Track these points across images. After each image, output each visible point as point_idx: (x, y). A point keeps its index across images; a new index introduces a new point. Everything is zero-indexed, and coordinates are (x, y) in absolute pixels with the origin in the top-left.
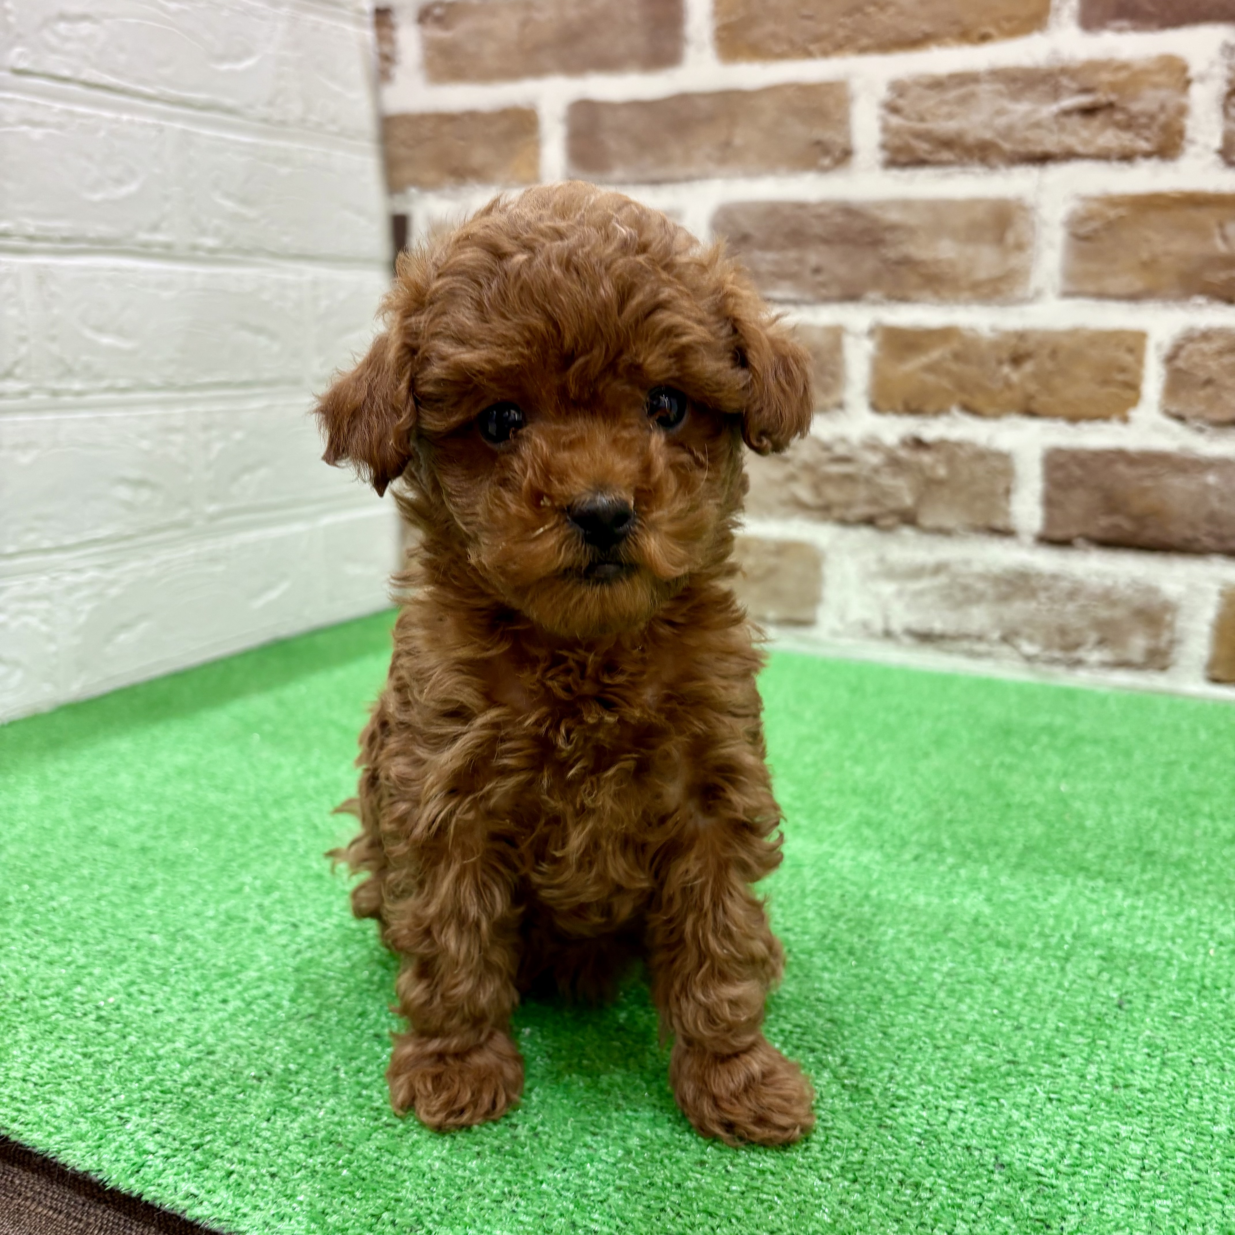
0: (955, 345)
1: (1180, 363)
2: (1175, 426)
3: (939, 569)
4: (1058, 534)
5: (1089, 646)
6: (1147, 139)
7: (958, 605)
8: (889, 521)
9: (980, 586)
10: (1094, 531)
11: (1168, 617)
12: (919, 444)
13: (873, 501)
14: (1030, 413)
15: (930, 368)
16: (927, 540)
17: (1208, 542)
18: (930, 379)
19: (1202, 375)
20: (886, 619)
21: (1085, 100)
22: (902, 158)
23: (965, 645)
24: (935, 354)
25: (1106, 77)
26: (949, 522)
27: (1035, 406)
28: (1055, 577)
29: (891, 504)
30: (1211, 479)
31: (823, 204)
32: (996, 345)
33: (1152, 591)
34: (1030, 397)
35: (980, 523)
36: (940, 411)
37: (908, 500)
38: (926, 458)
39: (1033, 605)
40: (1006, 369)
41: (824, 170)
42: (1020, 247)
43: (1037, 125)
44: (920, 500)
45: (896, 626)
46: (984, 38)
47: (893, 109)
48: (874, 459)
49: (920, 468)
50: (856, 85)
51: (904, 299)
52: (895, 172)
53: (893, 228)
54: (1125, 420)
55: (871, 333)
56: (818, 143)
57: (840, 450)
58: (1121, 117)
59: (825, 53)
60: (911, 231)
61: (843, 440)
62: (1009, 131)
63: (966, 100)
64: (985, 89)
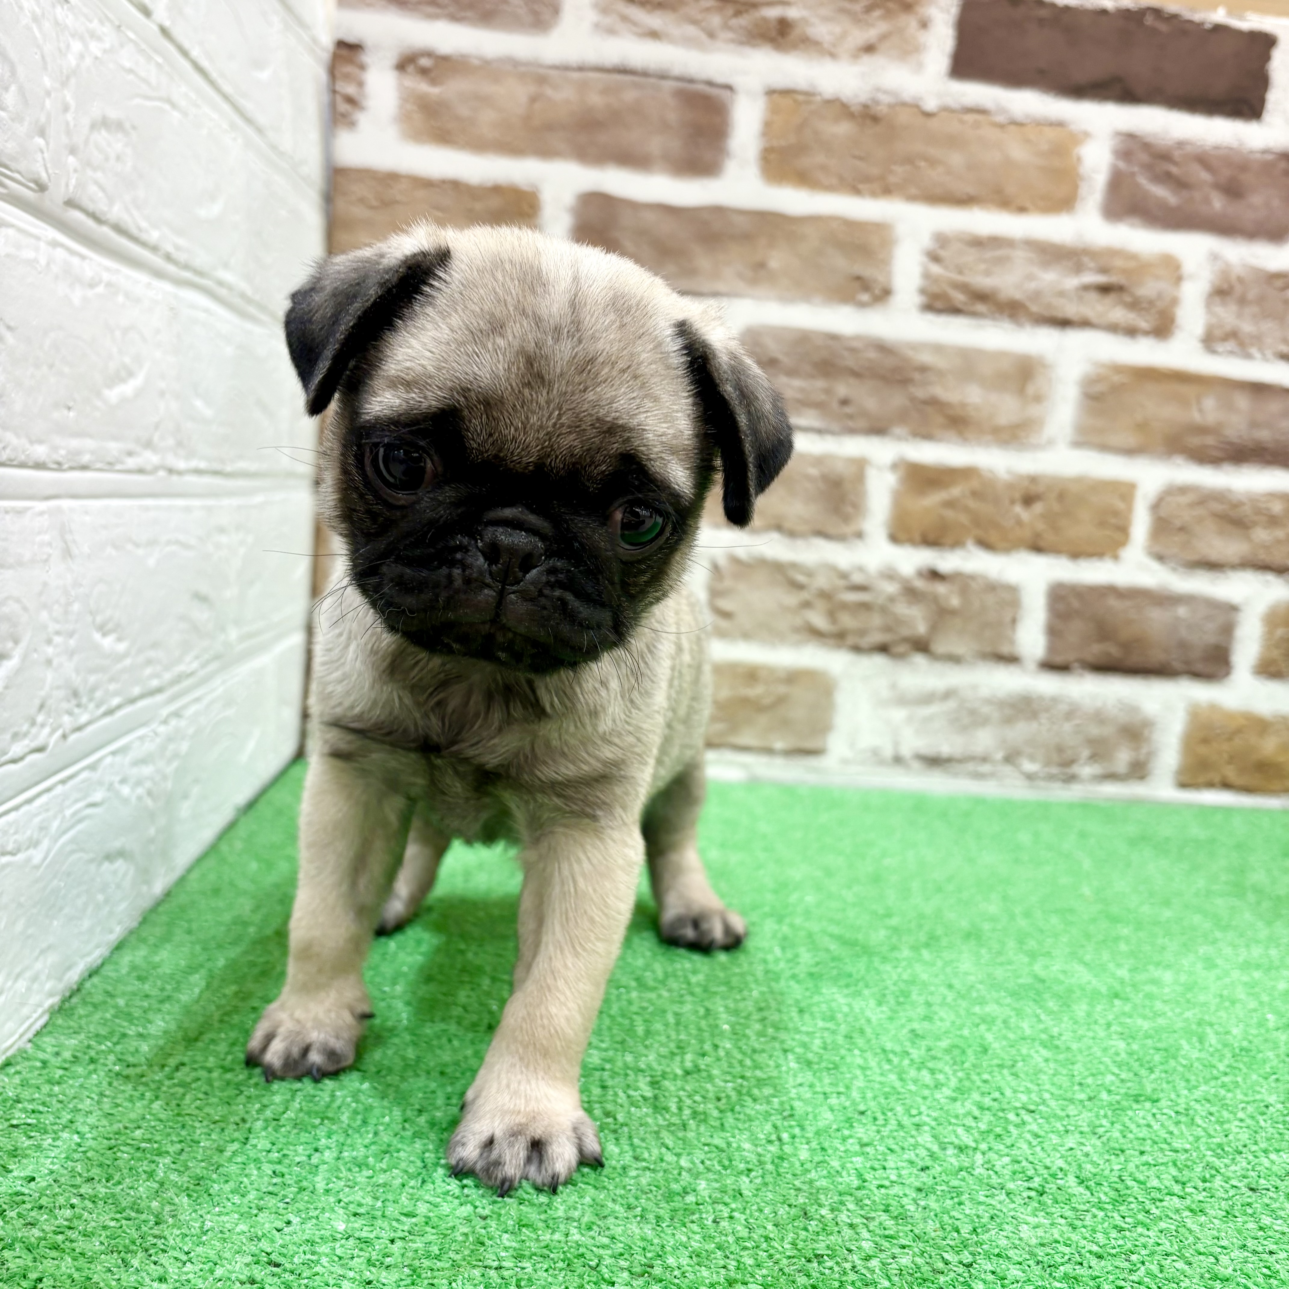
0: (975, 484)
1: (1163, 513)
2: (1155, 566)
3: (948, 695)
4: (1059, 659)
5: (1082, 762)
6: (1147, 321)
7: (964, 729)
8: (901, 649)
9: (986, 710)
10: (1090, 658)
11: (1146, 732)
12: (934, 575)
13: (887, 629)
14: (1037, 548)
15: (950, 504)
16: (939, 667)
17: (1177, 665)
18: (950, 514)
19: (1178, 523)
20: (896, 744)
21: (1101, 279)
22: (939, 305)
23: (970, 767)
24: (956, 491)
25: (1119, 263)
26: (959, 648)
27: (1042, 544)
28: (1055, 700)
29: (905, 632)
30: (1182, 611)
31: (857, 338)
32: (1010, 486)
33: (1134, 710)
34: (1038, 535)
35: (988, 649)
36: (957, 544)
37: (921, 628)
38: (941, 589)
39: (1034, 725)
40: (1018, 509)
41: (862, 305)
42: (1038, 399)
43: (1062, 294)
44: (934, 628)
45: (906, 751)
46: (1022, 210)
47: (935, 258)
48: (891, 588)
49: (935, 599)
50: (901, 230)
51: (928, 437)
52: (931, 317)
53: (923, 369)
54: (1116, 558)
55: (895, 466)
56: (858, 278)
57: (857, 578)
58: (1128, 299)
59: (874, 194)
60: (941, 374)
61: (861, 569)
62: (1037, 295)
63: (1002, 261)
64: (1020, 255)
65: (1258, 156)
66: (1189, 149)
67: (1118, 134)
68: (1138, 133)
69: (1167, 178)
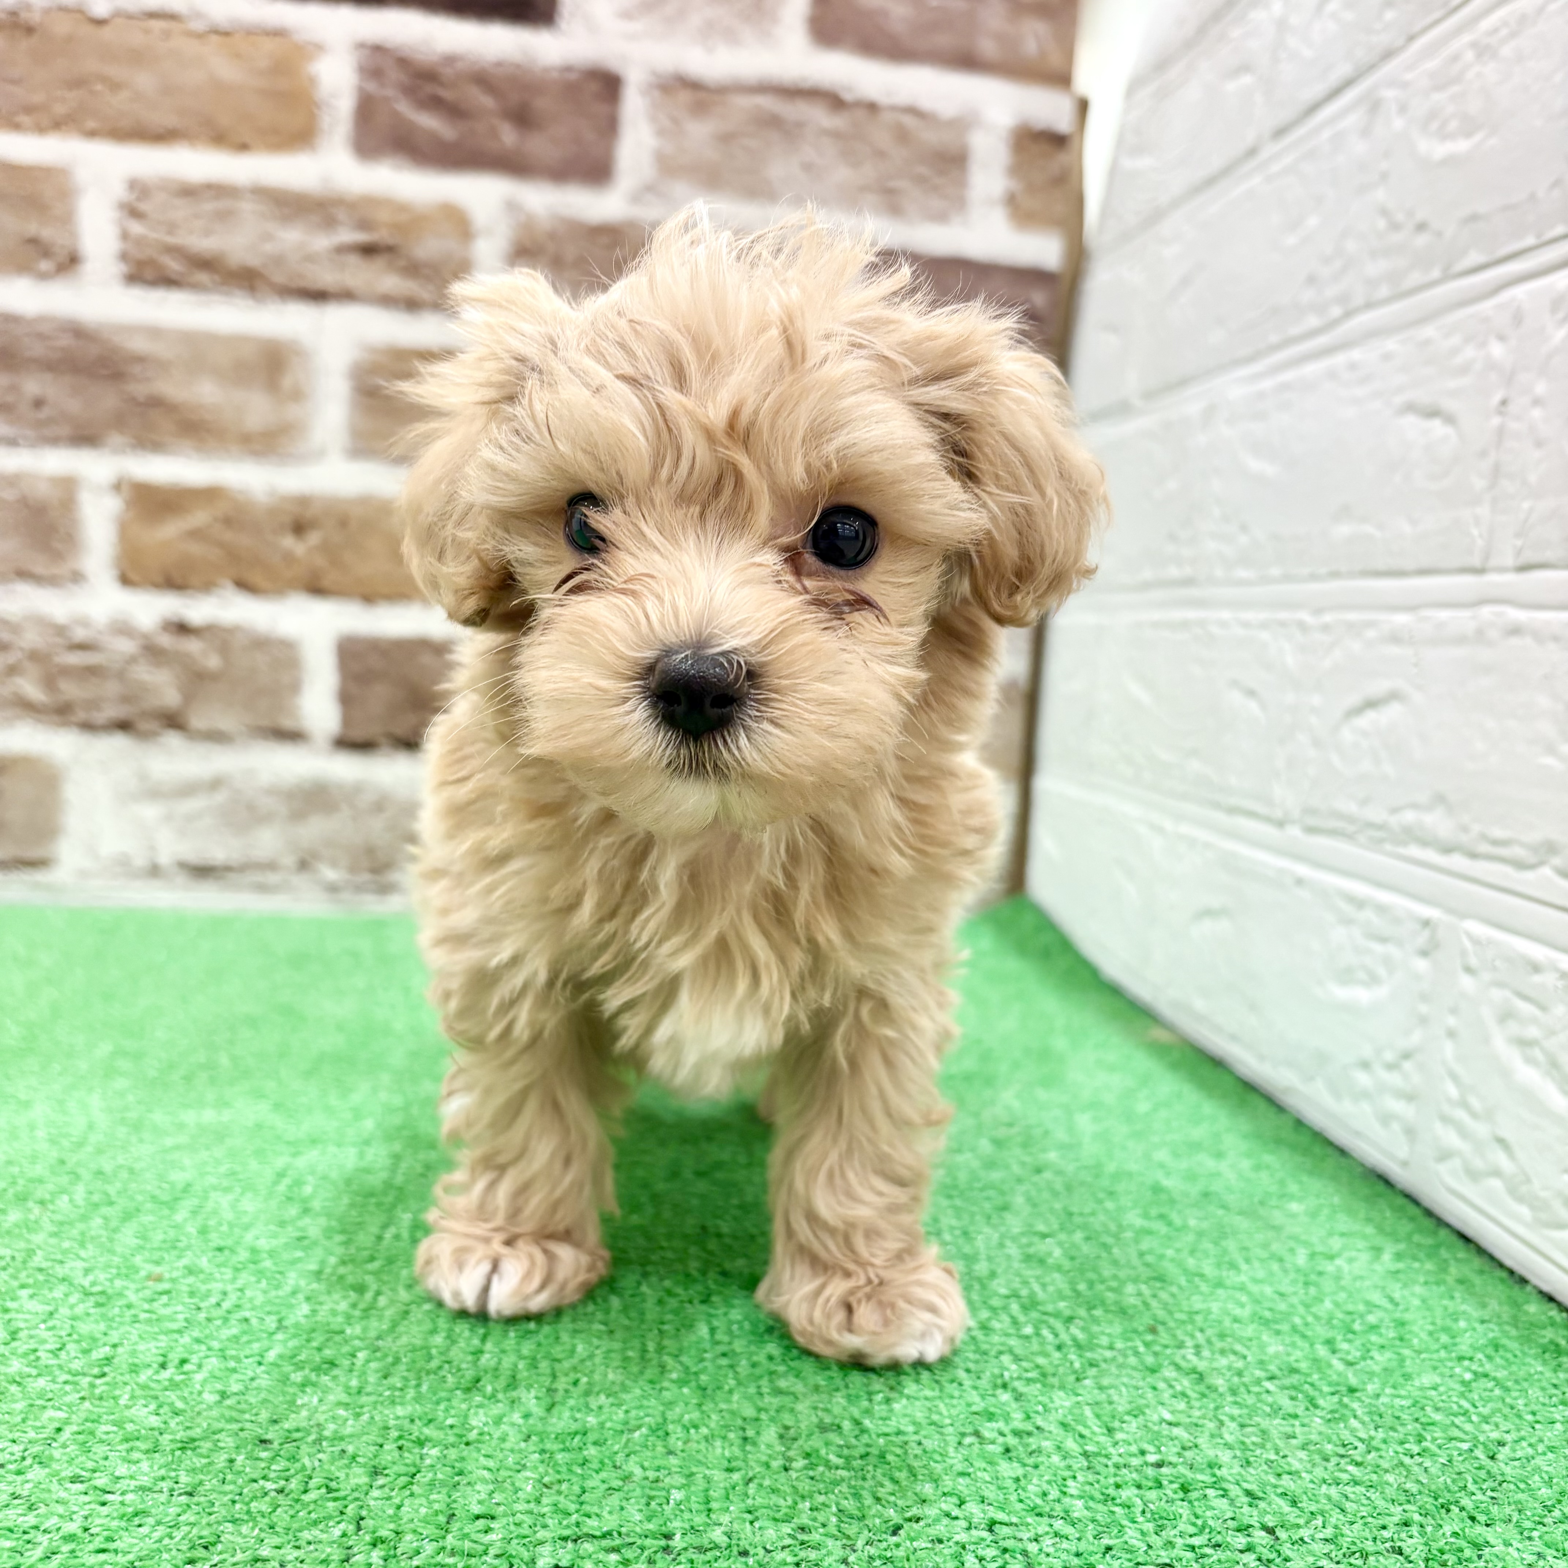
0: (224, 508)
3: (215, 784)
4: (358, 734)
5: (399, 866)
7: (240, 828)
8: (148, 725)
9: (267, 802)
10: (399, 731)
12: (182, 628)
13: (126, 699)
14: (316, 590)
15: (195, 534)
16: (199, 748)
18: (196, 549)
20: (151, 849)
21: (362, 237)
22: (149, 274)
23: (253, 876)
24: (199, 518)
25: (384, 216)
26: (225, 722)
27: (322, 584)
28: (357, 789)
29: (150, 703)
31: (41, 319)
32: (273, 511)
34: (315, 572)
35: (265, 724)
36: (208, 587)
37: (171, 698)
38: (191, 646)
39: (332, 821)
40: (287, 540)
41: (43, 276)
42: (297, 395)
43: (310, 258)
44: (189, 697)
45: (165, 858)
46: (243, 147)
47: (133, 212)
48: (126, 646)
49: (185, 659)
50: (83, 175)
51: (156, 447)
52: (139, 291)
53: (139, 359)
55: (117, 487)
56: (34, 241)
57: (80, 634)
58: (402, 263)
59: (41, 130)
60: (163, 366)
61: (85, 622)
62: (278, 260)
63: (224, 216)
64: (247, 207)
65: (555, 75)
66: (460, 65)
67: (361, 46)
68: (388, 45)
69: (436, 104)
